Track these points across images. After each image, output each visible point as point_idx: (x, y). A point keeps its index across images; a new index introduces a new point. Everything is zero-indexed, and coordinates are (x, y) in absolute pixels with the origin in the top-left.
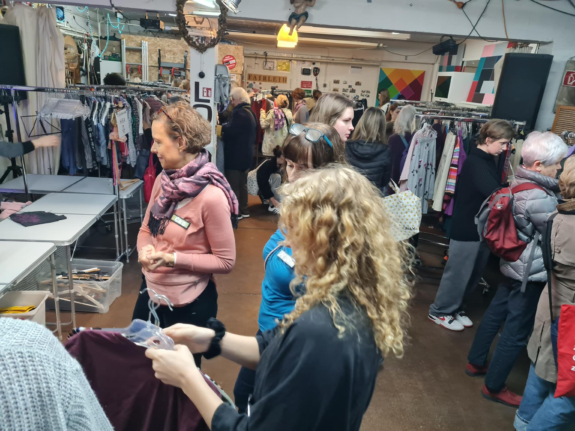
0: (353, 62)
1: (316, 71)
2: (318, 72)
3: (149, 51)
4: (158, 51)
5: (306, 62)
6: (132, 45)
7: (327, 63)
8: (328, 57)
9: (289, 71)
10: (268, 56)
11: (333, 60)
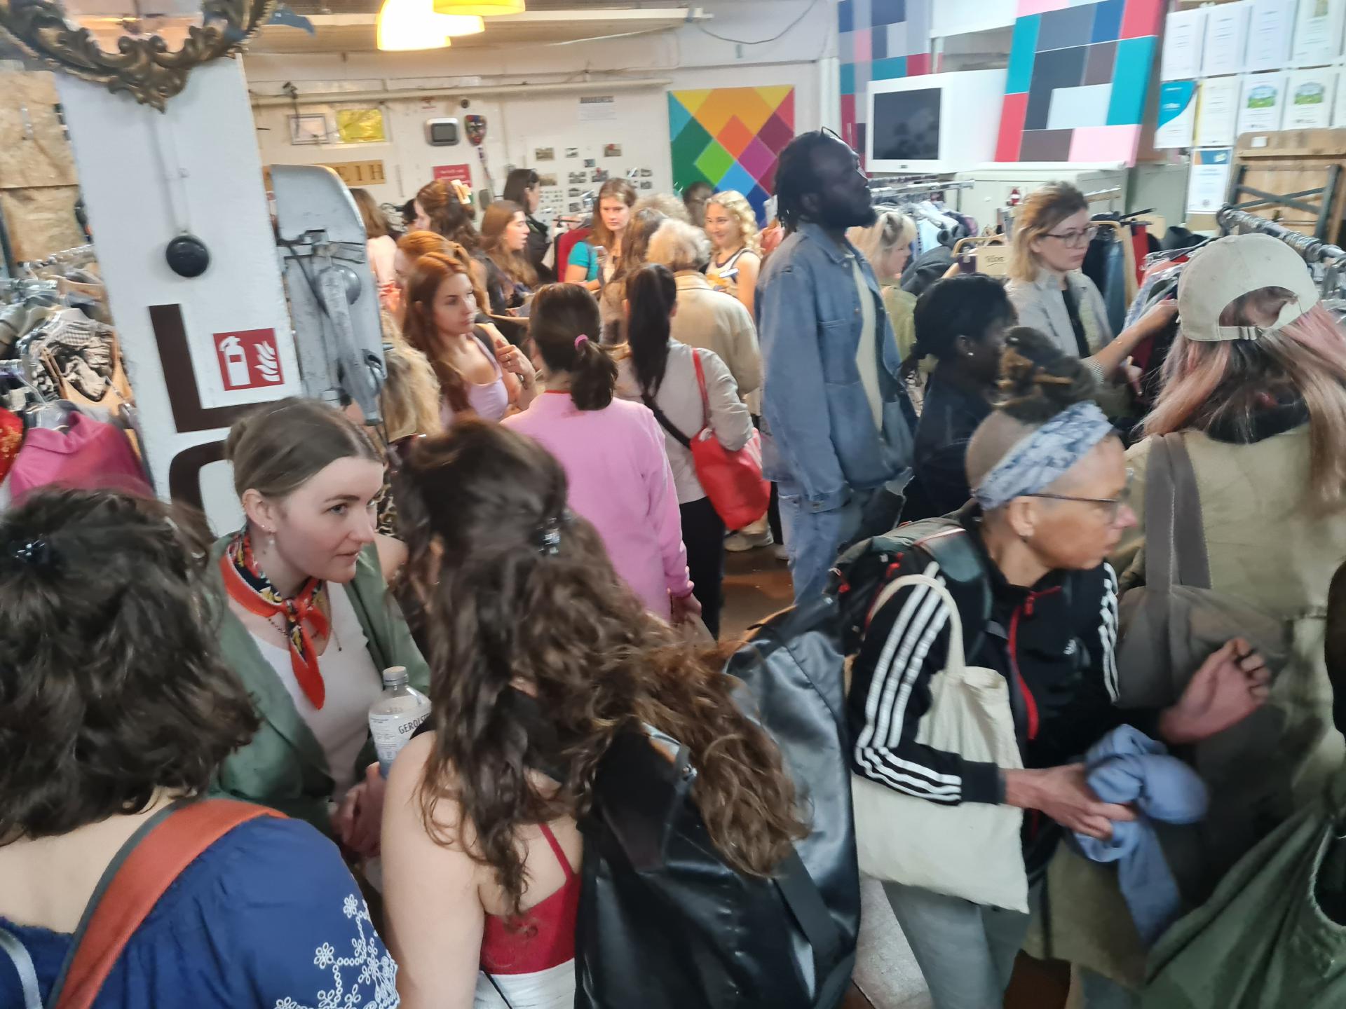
0: (584, 85)
1: (476, 128)
2: (481, 132)
7: (501, 97)
9: (383, 139)
10: (303, 96)
11: (524, 83)
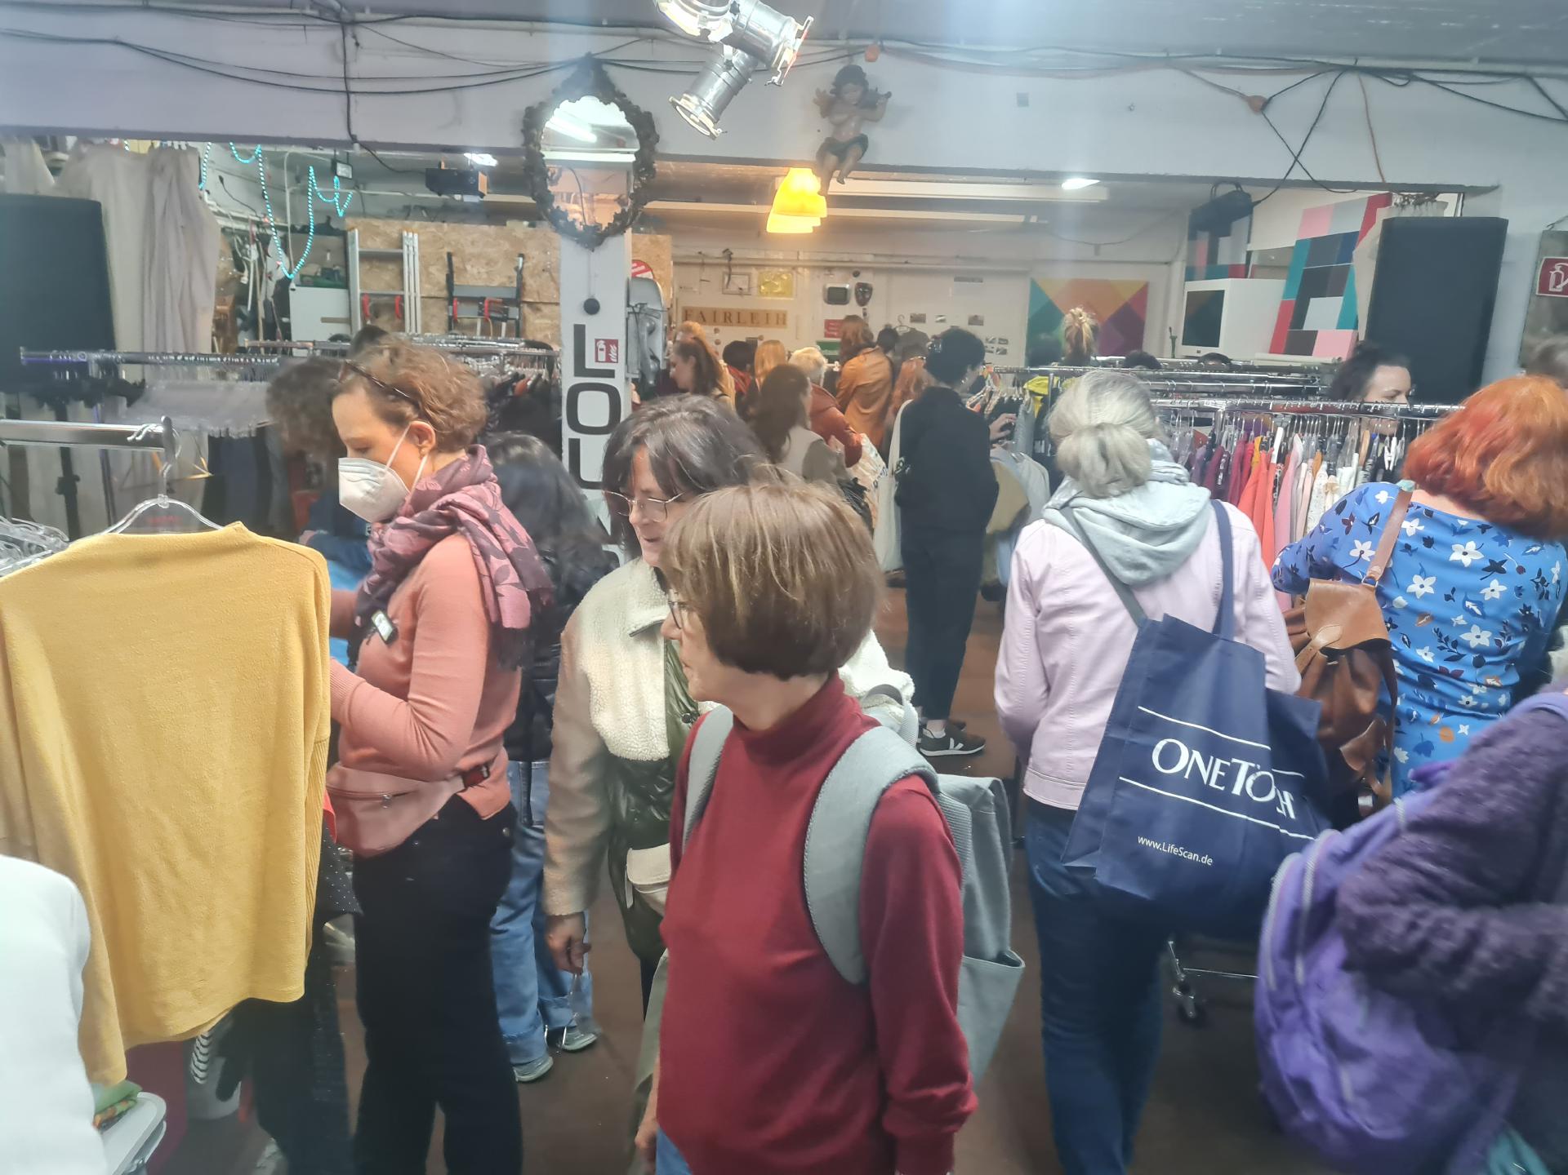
0: (958, 267)
1: (864, 293)
3: (422, 257)
4: (445, 256)
5: (834, 272)
6: (378, 245)
8: (892, 256)
9: (791, 295)
11: (906, 263)
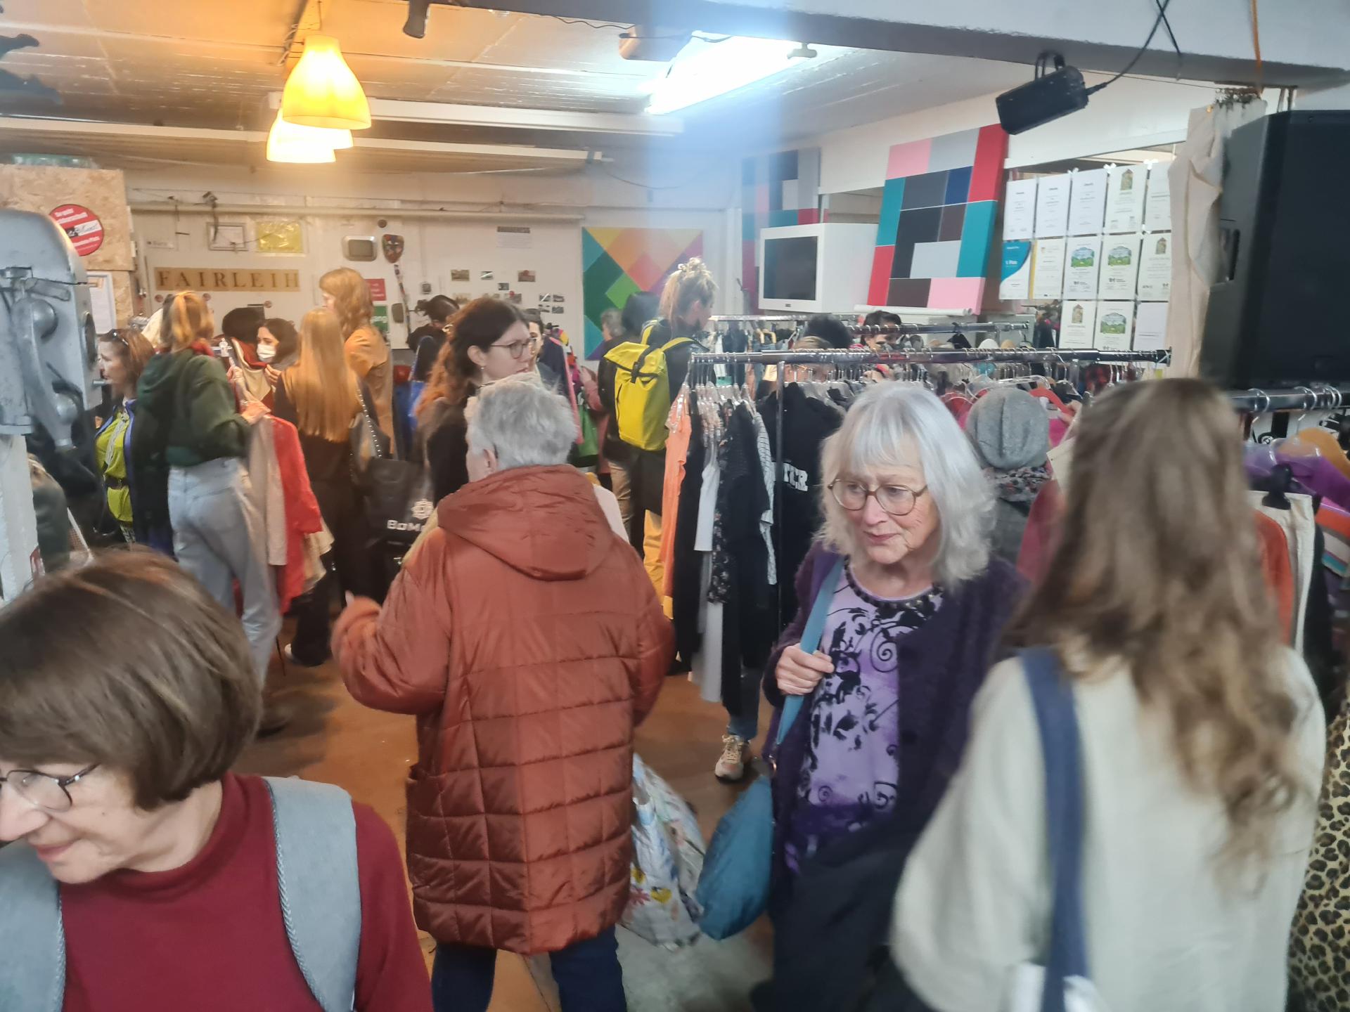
0: (502, 215)
1: (393, 247)
2: (398, 250)
5: (352, 222)
7: (421, 220)
8: (422, 202)
9: (301, 251)
10: (221, 205)
11: (441, 210)
